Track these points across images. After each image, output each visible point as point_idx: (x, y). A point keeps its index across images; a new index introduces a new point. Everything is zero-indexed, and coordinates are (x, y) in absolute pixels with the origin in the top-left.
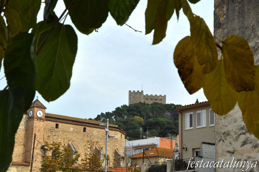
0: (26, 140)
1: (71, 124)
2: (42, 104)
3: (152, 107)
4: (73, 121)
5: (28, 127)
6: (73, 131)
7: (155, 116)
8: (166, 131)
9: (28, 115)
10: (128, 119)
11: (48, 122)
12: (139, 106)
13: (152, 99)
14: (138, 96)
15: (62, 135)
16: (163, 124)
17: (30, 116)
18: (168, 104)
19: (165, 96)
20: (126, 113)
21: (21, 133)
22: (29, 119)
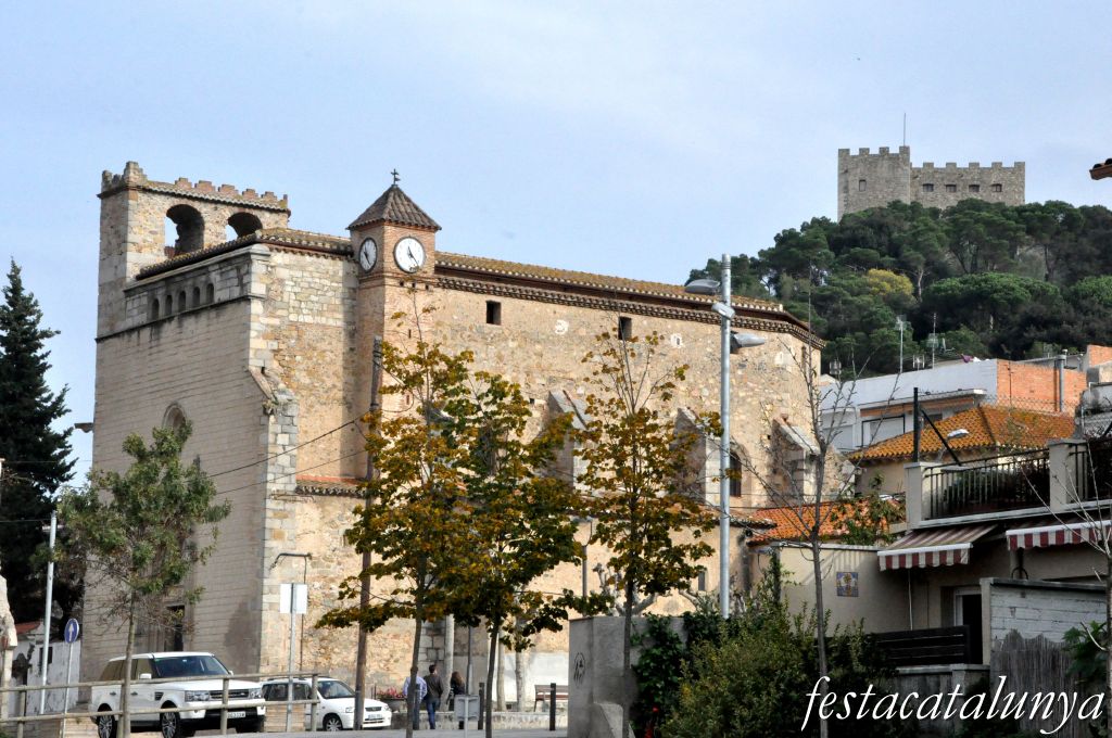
0: (352, 379)
1: (559, 300)
2: (417, 208)
3: (954, 221)
4: (566, 288)
5: (362, 320)
6: (568, 335)
7: (968, 268)
8: (1026, 334)
9: (358, 263)
10: (837, 285)
11: (452, 292)
12: (890, 219)
13: (952, 187)
14: (885, 175)
15: (519, 354)
16: (1009, 300)
17: (367, 265)
18: (1037, 206)
19: (1020, 167)
20: (828, 258)
21: (329, 347)
22: (361, 282)
